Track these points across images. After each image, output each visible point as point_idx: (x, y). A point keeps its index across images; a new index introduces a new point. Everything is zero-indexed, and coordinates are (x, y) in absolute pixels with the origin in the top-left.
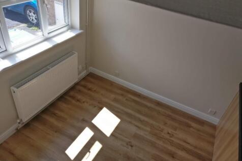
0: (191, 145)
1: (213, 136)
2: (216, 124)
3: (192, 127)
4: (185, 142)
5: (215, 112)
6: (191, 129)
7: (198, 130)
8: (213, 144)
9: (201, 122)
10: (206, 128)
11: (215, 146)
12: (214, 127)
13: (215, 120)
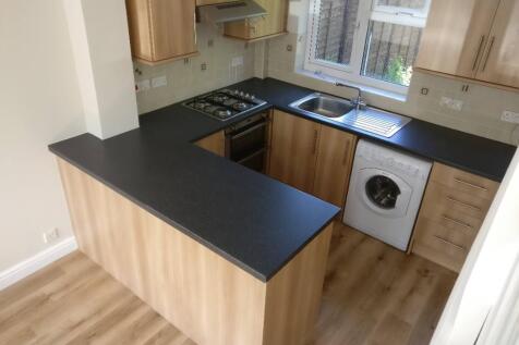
0: (89, 318)
1: (96, 268)
2: (75, 248)
3: (51, 294)
4: (73, 328)
5: (57, 230)
6: (55, 298)
7: (67, 286)
8: (109, 278)
9: (53, 271)
10: (72, 271)
11: (117, 277)
12: (78, 256)
13: (68, 244)
